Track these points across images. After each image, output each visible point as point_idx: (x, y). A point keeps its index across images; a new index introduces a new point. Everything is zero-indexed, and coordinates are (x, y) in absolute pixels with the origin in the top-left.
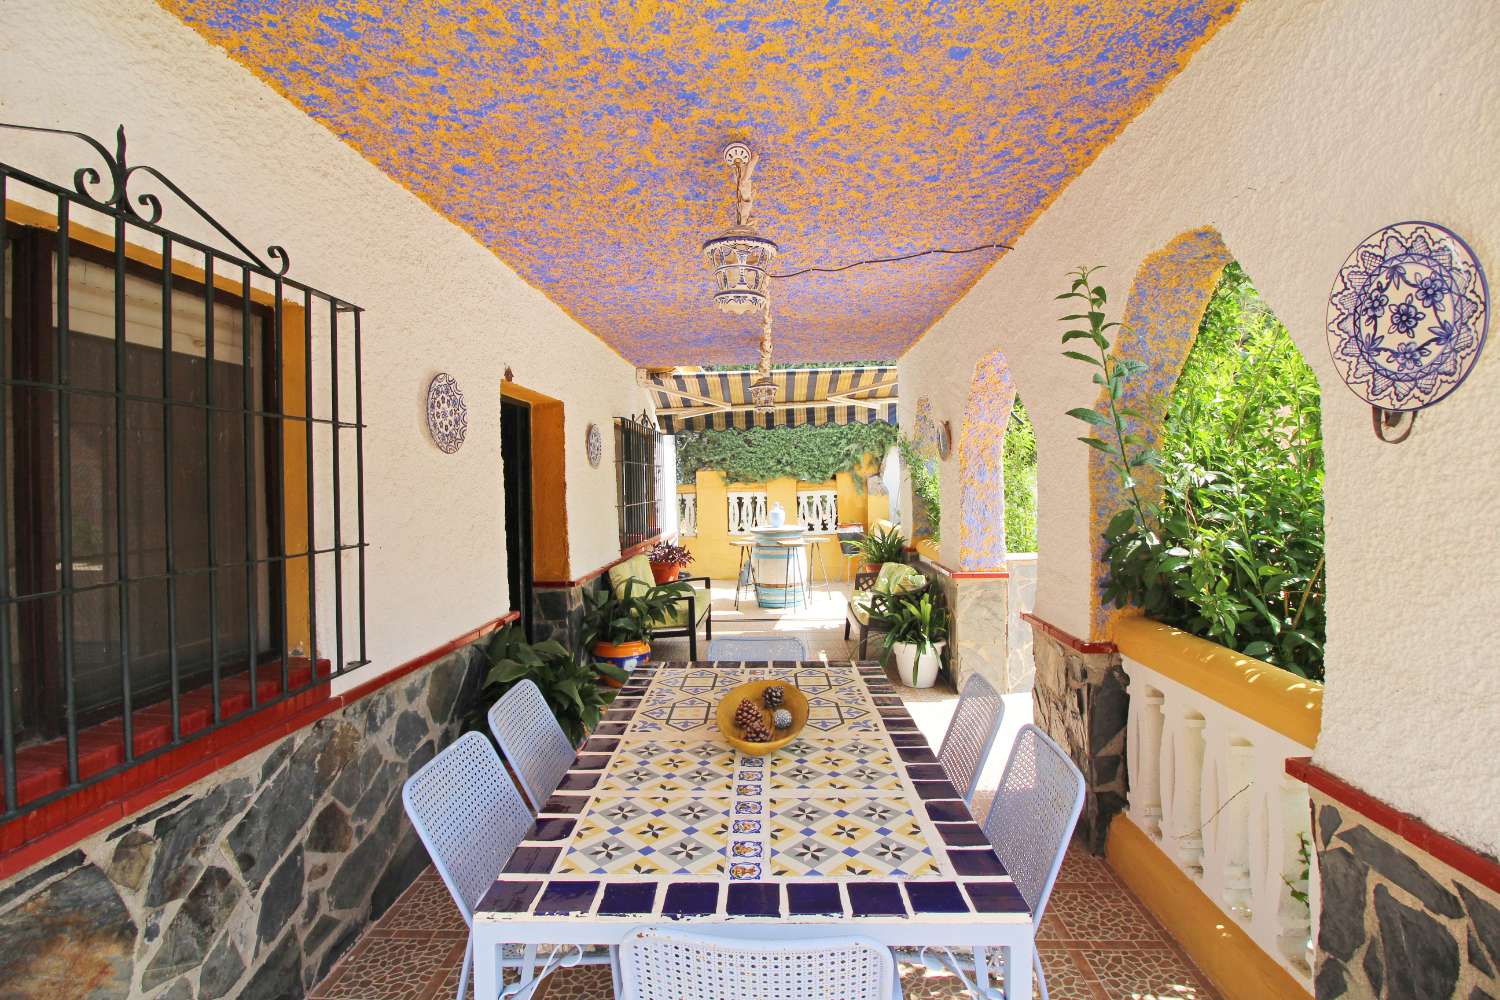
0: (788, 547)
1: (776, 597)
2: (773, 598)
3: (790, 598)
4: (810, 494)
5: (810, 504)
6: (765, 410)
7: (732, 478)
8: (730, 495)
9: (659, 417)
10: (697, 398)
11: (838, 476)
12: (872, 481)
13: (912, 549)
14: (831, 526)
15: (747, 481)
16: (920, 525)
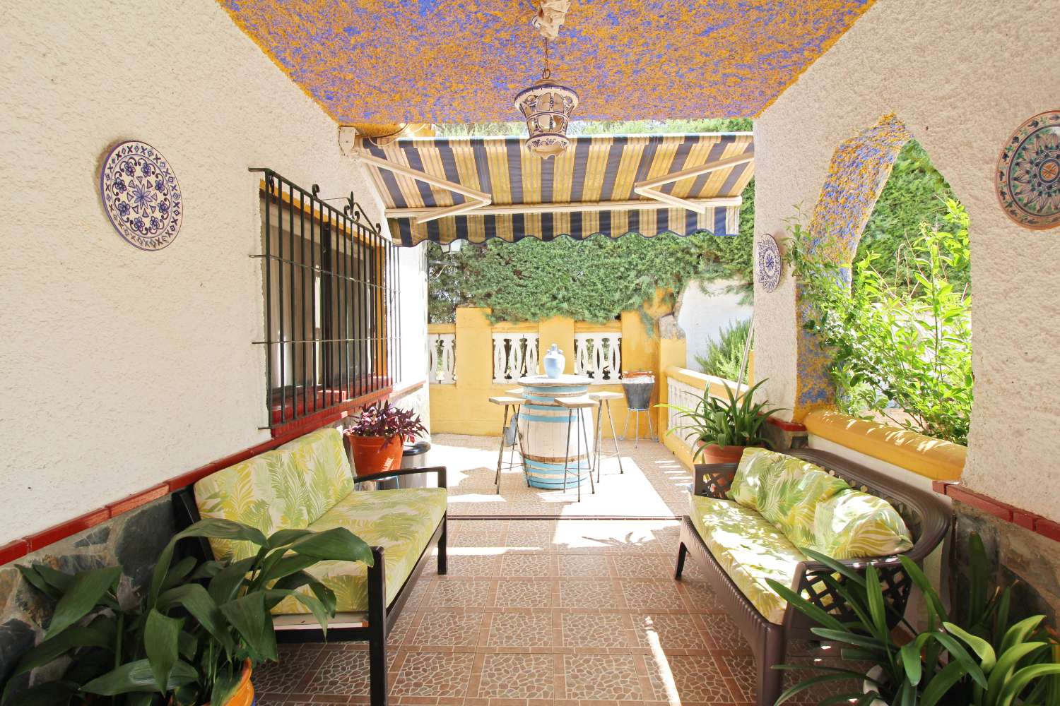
0: (570, 407)
1: (551, 474)
2: (548, 476)
3: (571, 476)
4: (590, 336)
5: (590, 349)
6: (539, 210)
7: (499, 317)
8: (495, 336)
9: (391, 221)
10: (438, 183)
11: (624, 316)
12: (665, 323)
13: (799, 427)
14: (614, 374)
15: (517, 320)
16: (810, 383)
